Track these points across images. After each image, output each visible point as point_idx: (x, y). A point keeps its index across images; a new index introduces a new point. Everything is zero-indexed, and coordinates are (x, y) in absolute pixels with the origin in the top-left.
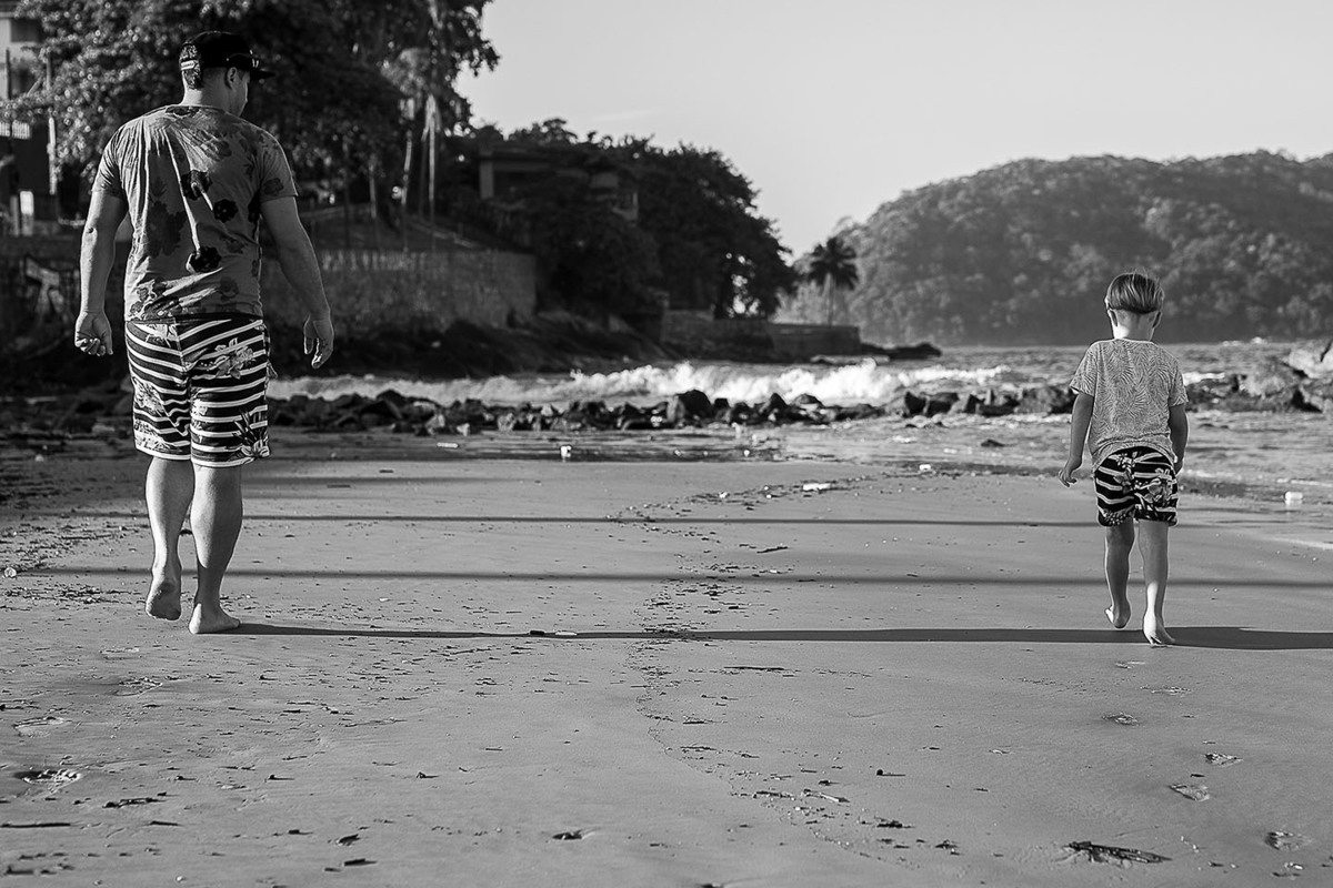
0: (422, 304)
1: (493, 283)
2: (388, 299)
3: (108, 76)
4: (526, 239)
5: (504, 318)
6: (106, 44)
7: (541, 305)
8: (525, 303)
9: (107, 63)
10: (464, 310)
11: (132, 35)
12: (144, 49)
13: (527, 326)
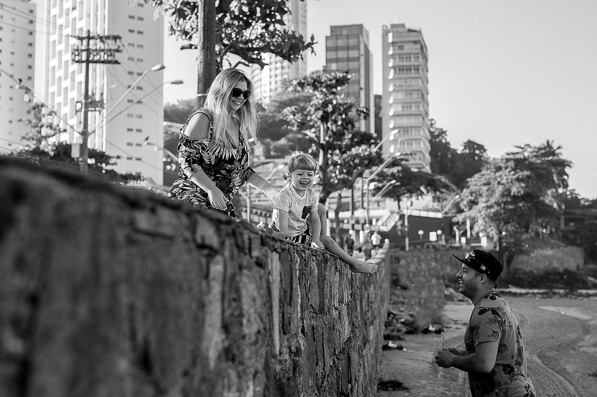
0: (556, 264)
1: (573, 257)
2: (547, 263)
3: (489, 210)
4: (579, 242)
5: (576, 267)
6: (487, 202)
7: (585, 263)
8: (581, 262)
9: (488, 207)
10: (566, 266)
11: (493, 200)
12: (498, 204)
13: (583, 270)
